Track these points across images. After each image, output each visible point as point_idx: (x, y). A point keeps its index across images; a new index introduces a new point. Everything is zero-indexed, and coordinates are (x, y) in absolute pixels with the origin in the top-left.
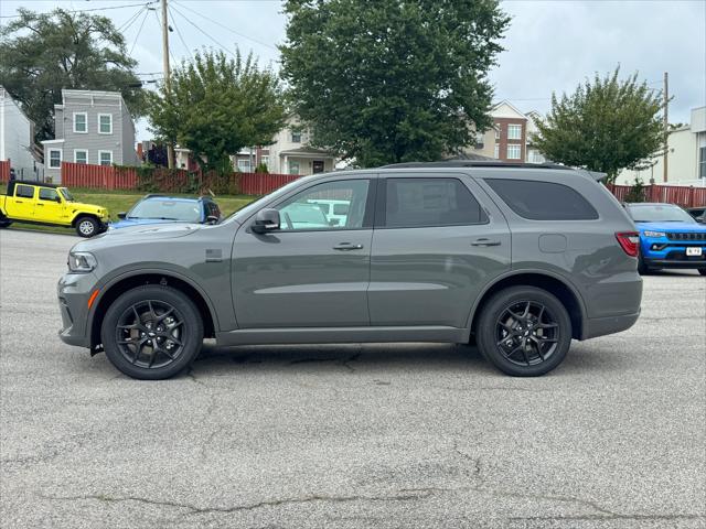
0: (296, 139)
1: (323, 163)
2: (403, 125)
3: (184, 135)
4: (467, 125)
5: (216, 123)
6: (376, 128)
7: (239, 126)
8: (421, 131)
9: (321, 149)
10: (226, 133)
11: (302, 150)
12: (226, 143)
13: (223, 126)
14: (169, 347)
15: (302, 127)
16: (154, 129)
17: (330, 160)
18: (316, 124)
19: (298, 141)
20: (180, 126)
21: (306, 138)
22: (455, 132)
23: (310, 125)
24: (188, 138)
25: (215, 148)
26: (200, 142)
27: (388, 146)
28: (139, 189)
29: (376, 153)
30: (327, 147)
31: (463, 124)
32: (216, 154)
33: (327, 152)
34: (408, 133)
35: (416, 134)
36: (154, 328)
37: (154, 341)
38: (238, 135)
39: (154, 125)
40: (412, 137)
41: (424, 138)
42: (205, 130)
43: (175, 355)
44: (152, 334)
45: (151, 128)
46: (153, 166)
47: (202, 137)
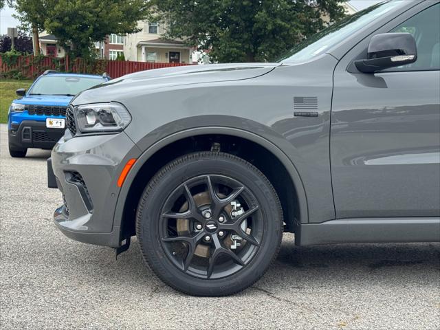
0: (152, 30)
1: (179, 53)
2: (261, 15)
3: (52, 21)
4: (322, 17)
5: (84, 8)
6: (234, 18)
7: (107, 13)
8: (279, 22)
9: (178, 39)
10: (95, 19)
11: (160, 40)
12: (94, 30)
13: (91, 13)
14: (234, 247)
15: (159, 18)
16: (20, 16)
17: (187, 52)
18: (175, 13)
19: (156, 32)
20: (48, 12)
21: (163, 29)
22: (311, 23)
23: (167, 16)
24: (56, 24)
25: (83, 35)
26: (67, 29)
27: (245, 36)
28: (5, 76)
29: (234, 43)
30: (185, 38)
31: (318, 15)
32: (83, 41)
33: (185, 43)
34: (265, 24)
35: (274, 24)
36: (215, 218)
37: (215, 237)
38: (106, 22)
39: (20, 12)
40: (270, 27)
41: (281, 28)
42: (74, 16)
43: (246, 258)
44: (211, 227)
45: (17, 14)
46: (19, 54)
47: (69, 24)
